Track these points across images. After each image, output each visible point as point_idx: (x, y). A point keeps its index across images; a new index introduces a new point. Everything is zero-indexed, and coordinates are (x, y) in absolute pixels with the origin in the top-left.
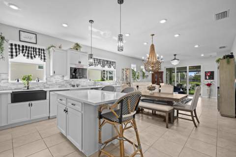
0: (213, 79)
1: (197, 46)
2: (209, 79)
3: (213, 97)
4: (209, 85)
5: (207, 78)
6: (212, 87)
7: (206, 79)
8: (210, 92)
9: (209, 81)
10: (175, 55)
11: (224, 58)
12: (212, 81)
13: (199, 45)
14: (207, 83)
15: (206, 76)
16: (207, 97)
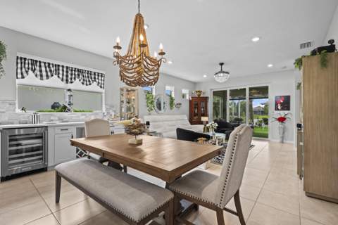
0: (288, 109)
1: (256, 39)
2: (282, 109)
3: (288, 142)
4: (282, 120)
5: (279, 108)
6: (287, 123)
7: (277, 109)
8: (284, 133)
9: (282, 113)
10: (222, 64)
11: (314, 53)
12: (286, 112)
13: (260, 38)
14: (279, 116)
15: (276, 104)
16: (279, 141)
